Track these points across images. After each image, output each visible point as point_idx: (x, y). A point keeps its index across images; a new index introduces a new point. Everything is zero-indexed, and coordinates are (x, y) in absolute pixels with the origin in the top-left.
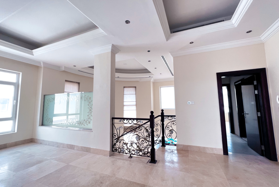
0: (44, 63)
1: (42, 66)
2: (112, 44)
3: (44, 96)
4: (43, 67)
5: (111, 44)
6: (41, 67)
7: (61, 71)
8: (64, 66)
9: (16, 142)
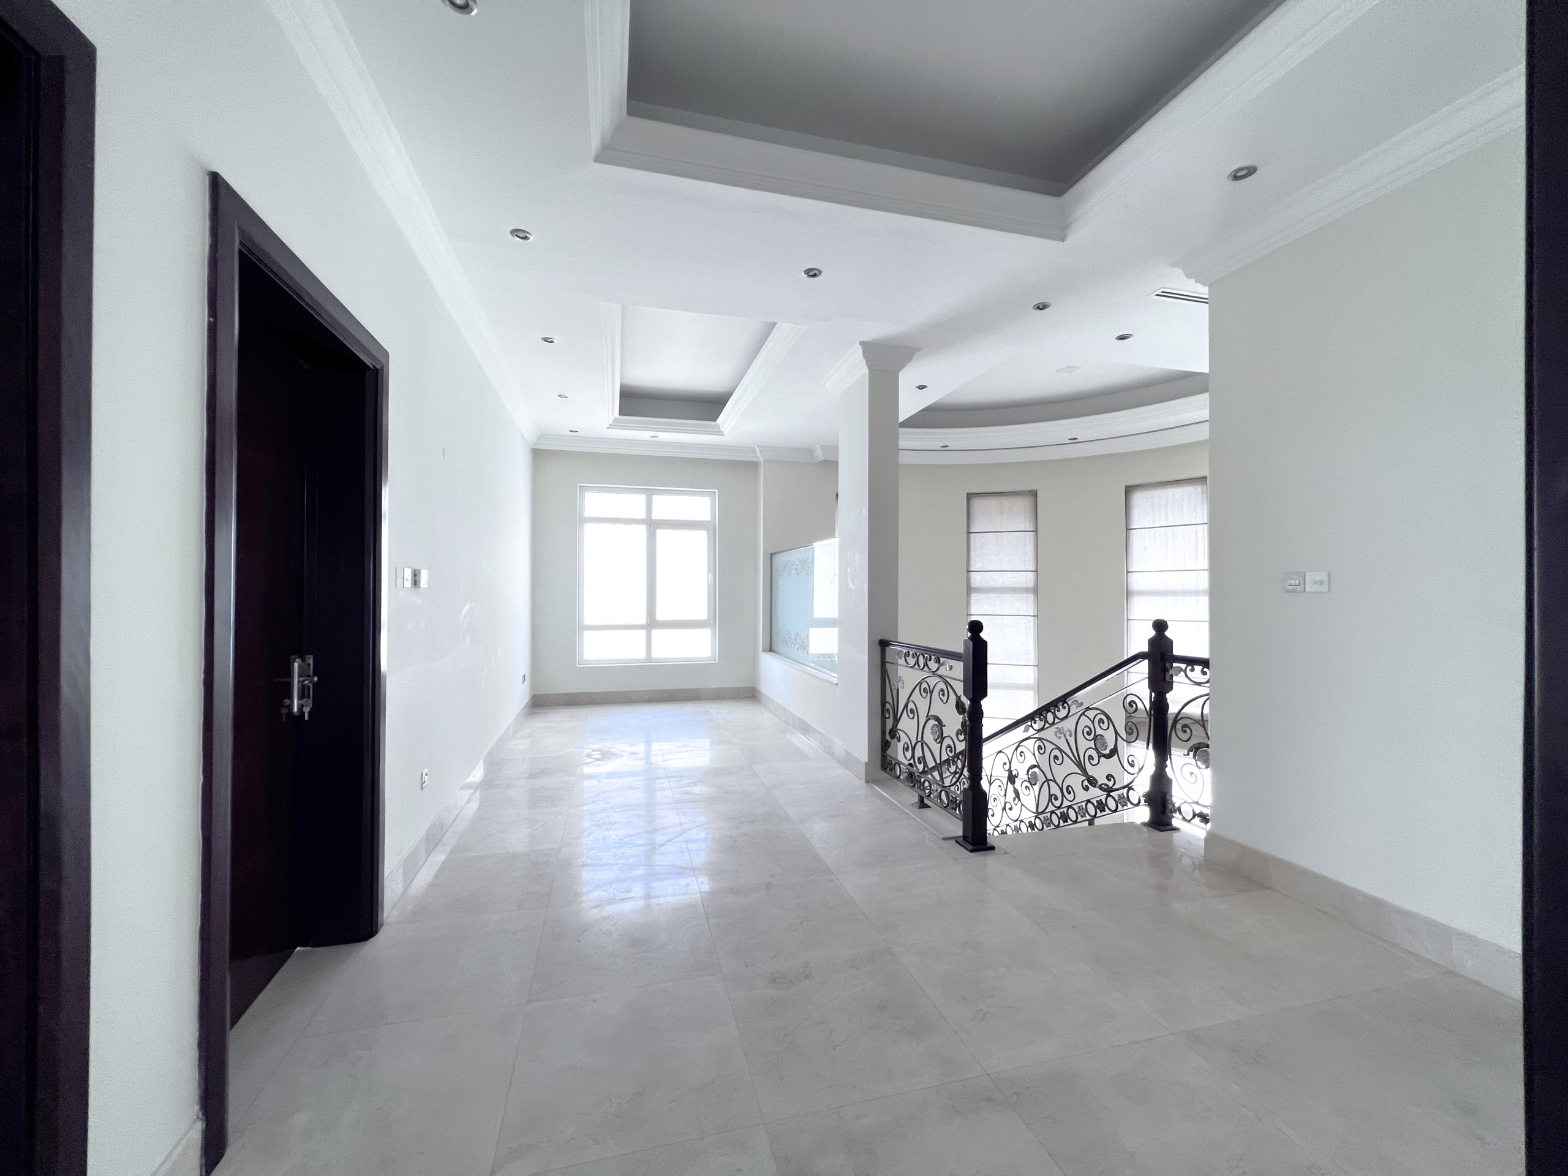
0: (764, 449)
1: (761, 459)
2: (861, 343)
3: (772, 555)
4: (763, 462)
5: (858, 344)
6: (760, 462)
7: (817, 462)
8: (820, 445)
9: (719, 689)
